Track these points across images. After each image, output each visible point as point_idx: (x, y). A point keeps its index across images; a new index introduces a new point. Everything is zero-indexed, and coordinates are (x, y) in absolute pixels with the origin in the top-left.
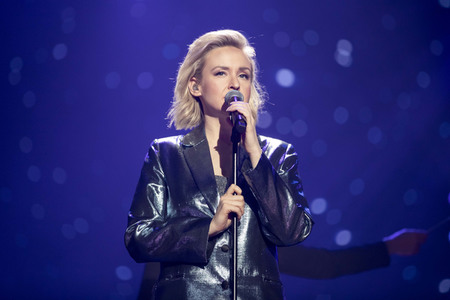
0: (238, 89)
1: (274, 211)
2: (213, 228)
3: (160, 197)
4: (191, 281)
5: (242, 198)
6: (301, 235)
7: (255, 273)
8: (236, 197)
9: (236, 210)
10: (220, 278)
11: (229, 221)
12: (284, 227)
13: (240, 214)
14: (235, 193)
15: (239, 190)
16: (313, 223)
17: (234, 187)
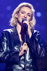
0: (26, 18)
1: (35, 49)
2: (20, 54)
3: (5, 46)
4: (15, 68)
5: (27, 46)
6: (42, 56)
7: (31, 66)
8: (26, 46)
9: (26, 49)
10: (22, 67)
11: (24, 52)
12: (38, 53)
13: (27, 50)
14: (25, 45)
15: (26, 44)
16: (45, 52)
17: (25, 43)
